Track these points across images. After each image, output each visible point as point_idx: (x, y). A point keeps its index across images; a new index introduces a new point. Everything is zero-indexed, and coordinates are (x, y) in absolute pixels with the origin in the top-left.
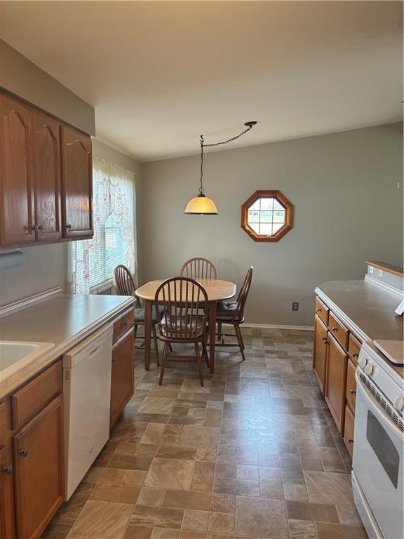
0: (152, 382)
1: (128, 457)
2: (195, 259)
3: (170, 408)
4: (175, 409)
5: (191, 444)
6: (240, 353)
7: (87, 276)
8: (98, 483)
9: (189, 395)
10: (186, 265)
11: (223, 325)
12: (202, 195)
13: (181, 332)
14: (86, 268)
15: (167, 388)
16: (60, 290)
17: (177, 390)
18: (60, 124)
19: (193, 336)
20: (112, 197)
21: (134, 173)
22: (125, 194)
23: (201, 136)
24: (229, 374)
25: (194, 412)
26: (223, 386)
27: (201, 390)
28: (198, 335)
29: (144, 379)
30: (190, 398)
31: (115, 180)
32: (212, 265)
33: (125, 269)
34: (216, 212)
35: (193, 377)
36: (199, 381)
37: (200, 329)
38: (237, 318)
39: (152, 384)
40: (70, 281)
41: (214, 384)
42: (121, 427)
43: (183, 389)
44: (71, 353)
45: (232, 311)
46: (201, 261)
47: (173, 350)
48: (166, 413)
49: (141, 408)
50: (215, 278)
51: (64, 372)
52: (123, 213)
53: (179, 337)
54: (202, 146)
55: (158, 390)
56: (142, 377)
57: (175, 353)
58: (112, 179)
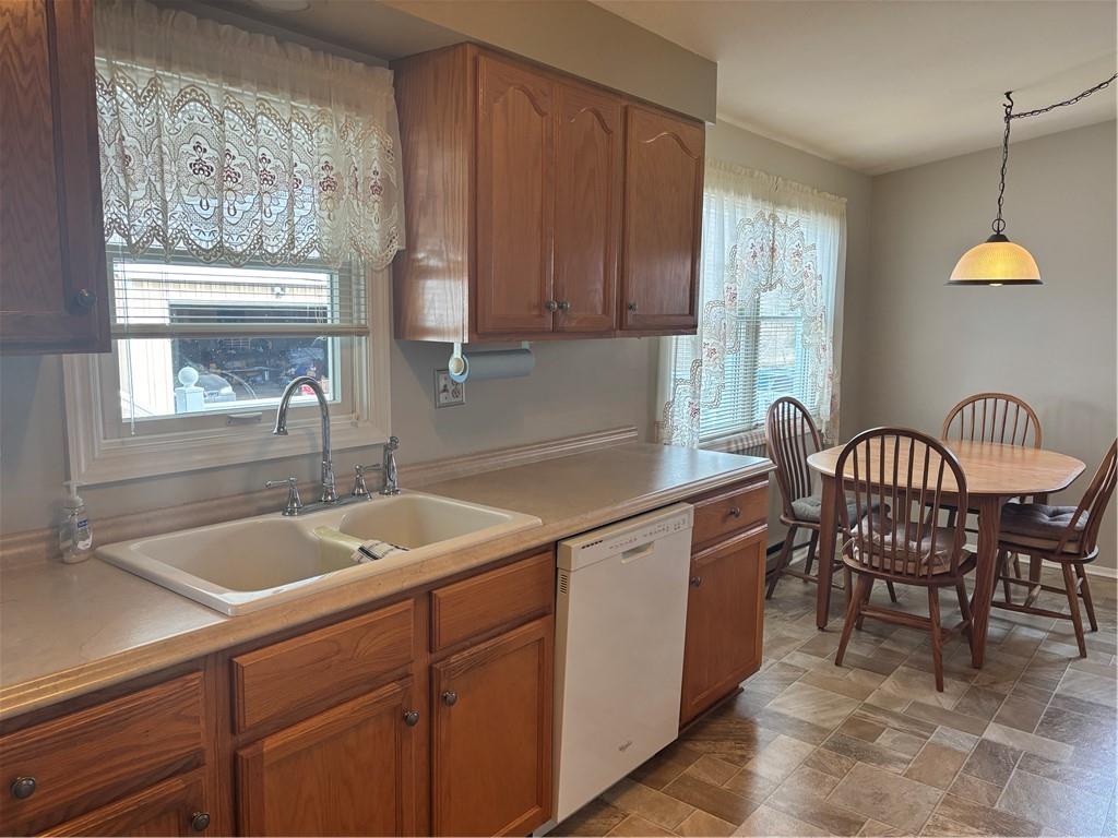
0: (822, 655)
1: (712, 786)
2: (985, 397)
3: (840, 717)
4: (851, 722)
5: (858, 804)
6: (1075, 640)
7: (696, 412)
8: (634, 813)
9: (899, 702)
10: (960, 408)
11: (1045, 563)
12: (999, 237)
13: (893, 556)
14: (695, 396)
15: (851, 674)
16: (634, 434)
17: (873, 684)
18: (625, 103)
19: (924, 571)
20: (780, 252)
21: (845, 200)
22: (814, 245)
23: (1008, 94)
24: (1024, 680)
25: (894, 741)
26: (995, 703)
27: (932, 699)
28: (937, 571)
29: (806, 646)
30: (897, 710)
31: (788, 216)
32: (1030, 414)
33: (798, 405)
34: (1038, 278)
35: (921, 666)
36: (933, 677)
37: (945, 556)
38: (1071, 548)
39: (819, 660)
40: (659, 417)
41: (973, 692)
42: (719, 726)
43: (889, 686)
44: (574, 544)
45: (1058, 527)
46: (1001, 403)
47: (898, 600)
48: (827, 725)
49: (778, 700)
50: (1038, 446)
51: (559, 579)
52: (803, 285)
53: (887, 567)
54: (1008, 117)
55: (828, 674)
56: (804, 641)
57: (900, 605)
58: (781, 214)
